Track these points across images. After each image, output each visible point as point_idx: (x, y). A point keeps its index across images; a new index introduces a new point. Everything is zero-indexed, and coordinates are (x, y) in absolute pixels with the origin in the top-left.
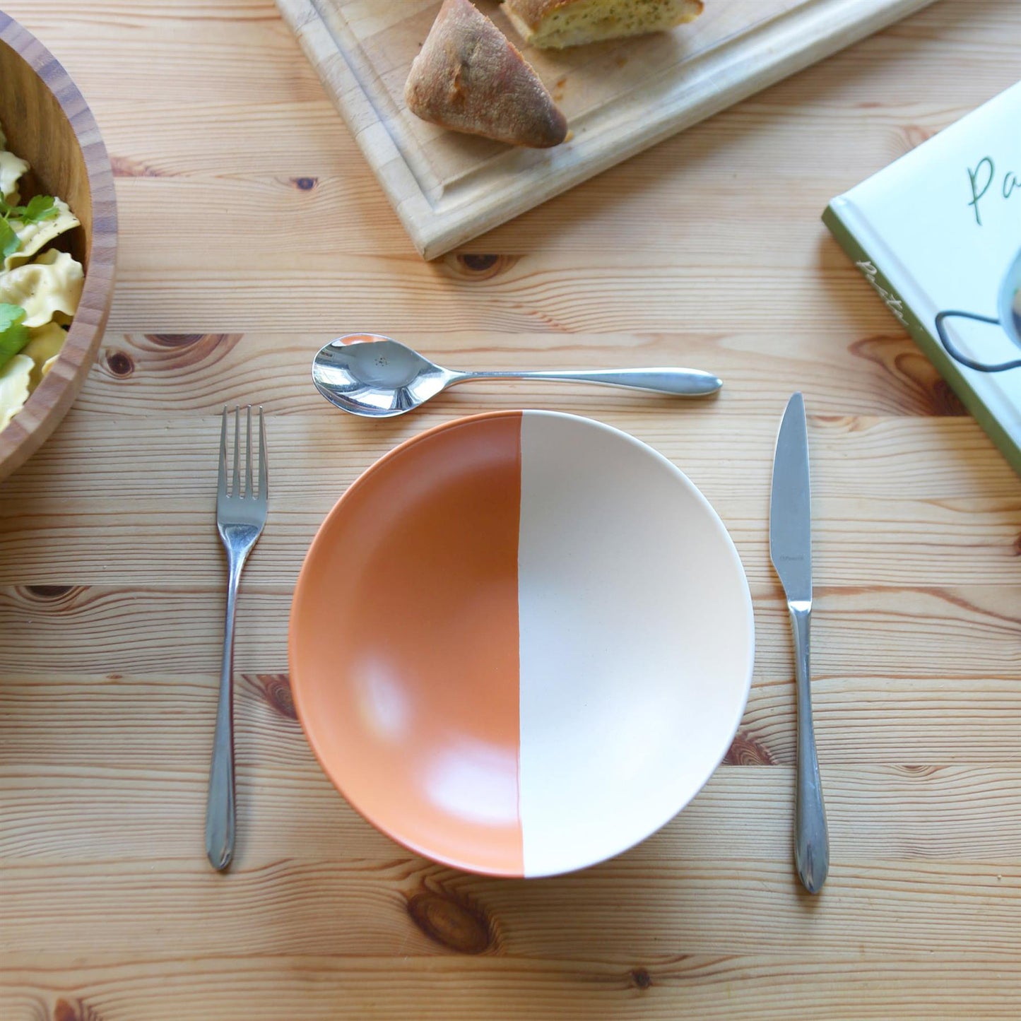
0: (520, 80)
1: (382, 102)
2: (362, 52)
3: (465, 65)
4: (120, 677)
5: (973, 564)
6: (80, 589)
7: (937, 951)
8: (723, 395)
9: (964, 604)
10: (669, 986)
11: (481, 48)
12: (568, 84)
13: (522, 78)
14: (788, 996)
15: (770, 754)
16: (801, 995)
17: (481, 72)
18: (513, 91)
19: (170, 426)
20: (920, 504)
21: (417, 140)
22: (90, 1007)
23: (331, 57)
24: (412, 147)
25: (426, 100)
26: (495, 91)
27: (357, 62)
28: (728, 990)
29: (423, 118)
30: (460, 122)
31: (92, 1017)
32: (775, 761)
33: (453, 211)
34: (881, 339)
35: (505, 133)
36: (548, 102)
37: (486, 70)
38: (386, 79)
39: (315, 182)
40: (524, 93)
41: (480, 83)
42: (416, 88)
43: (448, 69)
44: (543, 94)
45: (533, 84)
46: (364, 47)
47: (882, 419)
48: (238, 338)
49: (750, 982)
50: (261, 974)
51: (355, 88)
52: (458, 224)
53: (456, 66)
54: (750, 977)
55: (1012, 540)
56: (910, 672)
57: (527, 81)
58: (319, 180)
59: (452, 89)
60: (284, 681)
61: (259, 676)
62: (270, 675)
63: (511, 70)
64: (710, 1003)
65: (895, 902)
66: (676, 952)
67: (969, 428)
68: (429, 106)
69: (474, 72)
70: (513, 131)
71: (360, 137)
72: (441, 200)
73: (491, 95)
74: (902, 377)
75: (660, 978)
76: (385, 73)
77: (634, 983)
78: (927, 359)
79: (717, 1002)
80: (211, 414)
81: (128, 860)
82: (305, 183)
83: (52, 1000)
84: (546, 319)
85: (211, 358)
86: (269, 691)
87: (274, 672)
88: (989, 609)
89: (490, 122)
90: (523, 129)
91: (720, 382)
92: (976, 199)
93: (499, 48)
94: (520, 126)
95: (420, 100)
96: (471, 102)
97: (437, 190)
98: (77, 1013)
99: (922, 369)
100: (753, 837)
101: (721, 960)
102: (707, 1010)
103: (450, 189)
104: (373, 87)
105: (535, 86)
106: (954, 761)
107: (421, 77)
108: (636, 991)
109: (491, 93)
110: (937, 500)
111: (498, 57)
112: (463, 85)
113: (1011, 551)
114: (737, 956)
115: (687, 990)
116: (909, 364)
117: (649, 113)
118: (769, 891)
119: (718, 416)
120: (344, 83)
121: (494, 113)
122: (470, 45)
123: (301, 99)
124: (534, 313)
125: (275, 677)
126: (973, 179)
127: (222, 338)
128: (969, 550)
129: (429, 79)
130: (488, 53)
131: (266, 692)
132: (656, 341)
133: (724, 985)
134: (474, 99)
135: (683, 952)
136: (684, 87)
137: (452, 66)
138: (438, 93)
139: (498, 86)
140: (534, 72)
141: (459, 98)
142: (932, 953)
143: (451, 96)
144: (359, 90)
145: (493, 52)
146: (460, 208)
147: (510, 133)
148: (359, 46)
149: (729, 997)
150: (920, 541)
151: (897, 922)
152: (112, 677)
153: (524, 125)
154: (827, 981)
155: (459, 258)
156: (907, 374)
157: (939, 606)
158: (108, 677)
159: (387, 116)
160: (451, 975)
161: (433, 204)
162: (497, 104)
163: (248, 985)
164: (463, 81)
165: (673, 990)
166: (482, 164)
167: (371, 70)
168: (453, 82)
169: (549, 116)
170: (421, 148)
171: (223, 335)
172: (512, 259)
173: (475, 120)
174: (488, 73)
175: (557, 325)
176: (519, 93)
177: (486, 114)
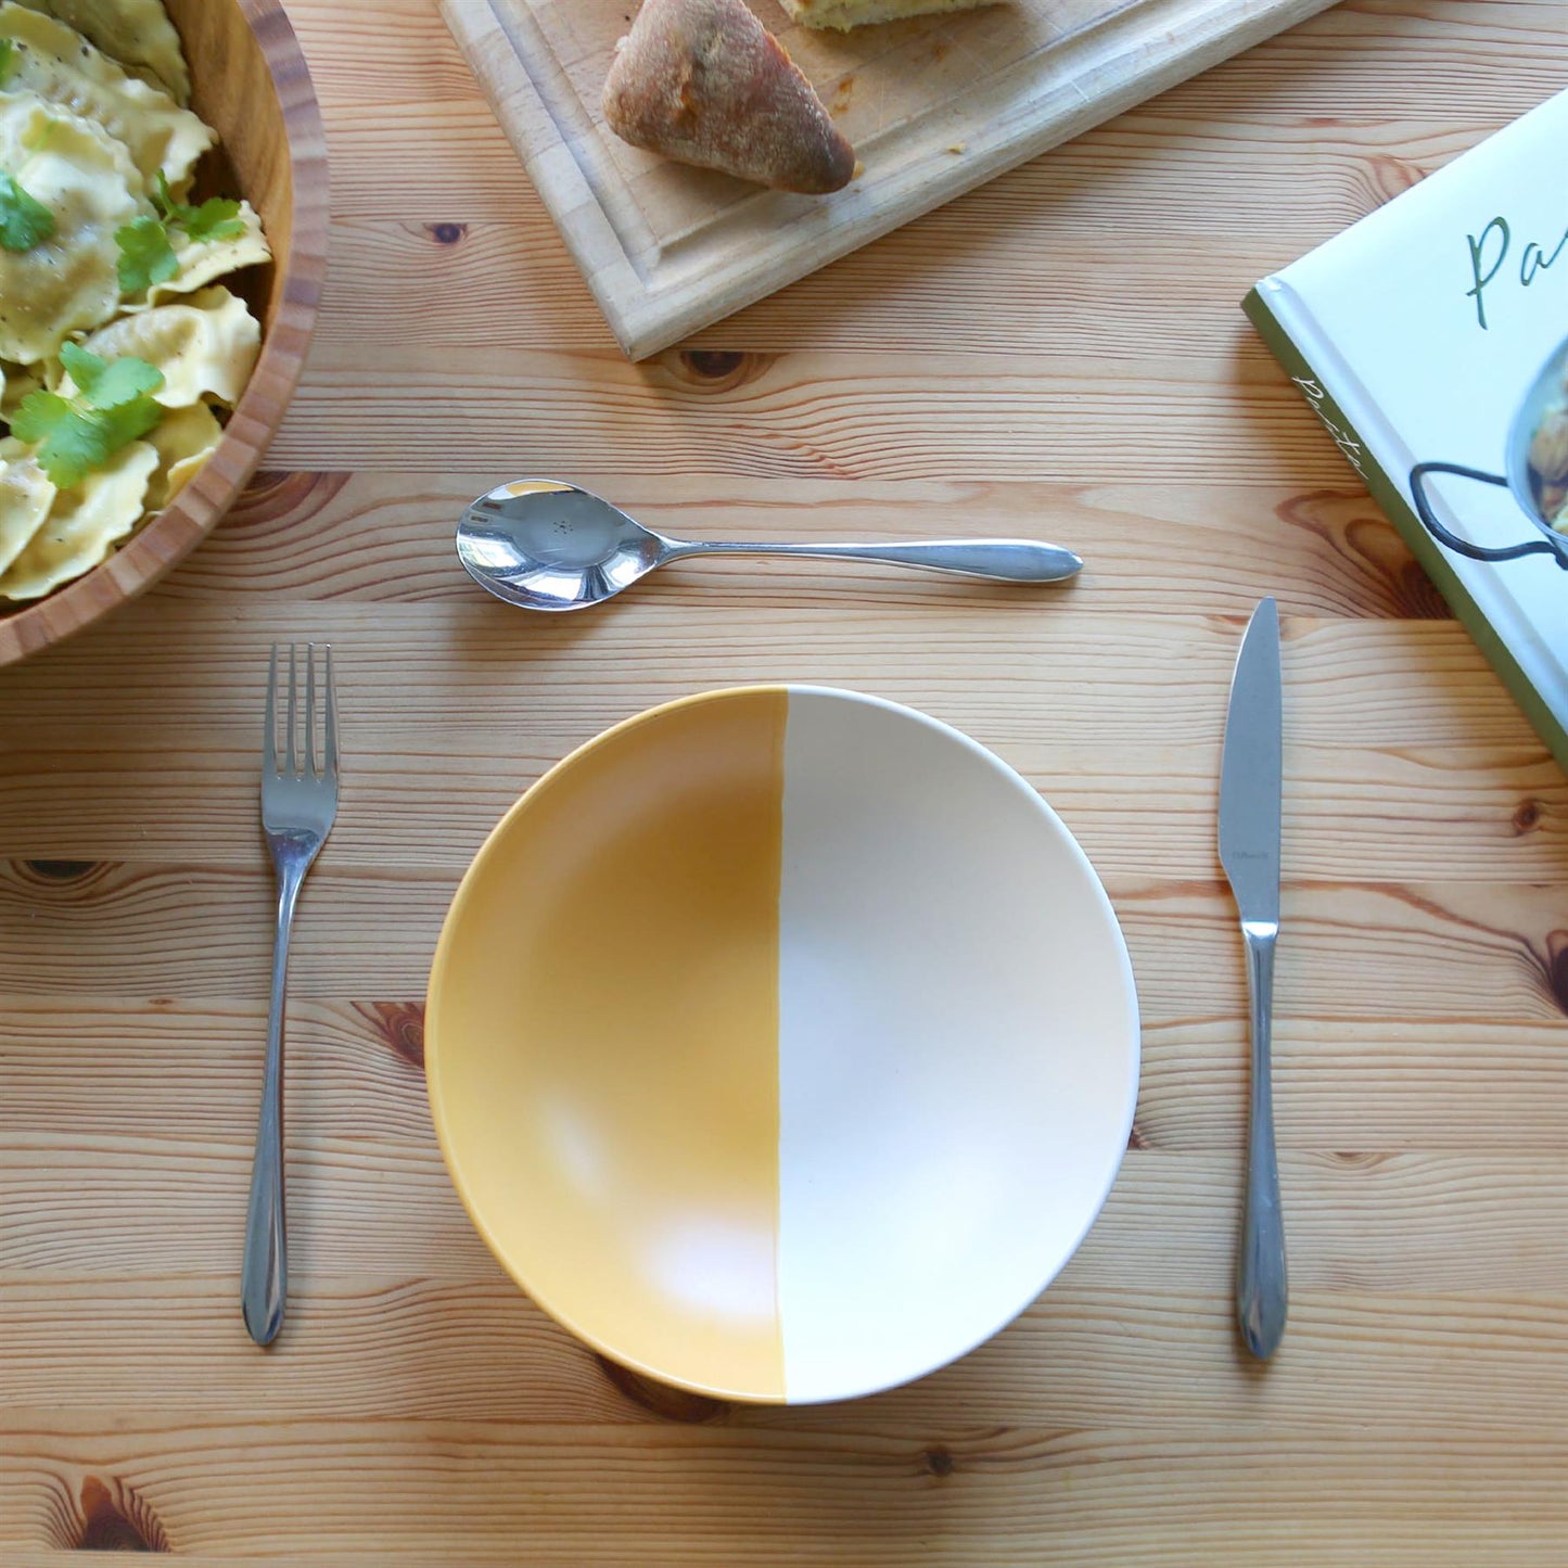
0: (784, 93)
1: (566, 109)
2: (537, 29)
3: (698, 66)
4: (170, 1002)
5: (1450, 848)
6: (108, 866)
7: (1373, 1424)
8: (1084, 580)
9: (1436, 909)
10: (980, 1472)
11: (723, 41)
12: (856, 86)
13: (786, 90)
14: (1151, 1488)
15: (1138, 1133)
16: (1171, 1487)
17: (724, 79)
18: (773, 109)
19: (241, 617)
20: (1374, 754)
21: (621, 174)
22: (131, 1490)
23: (489, 36)
24: (611, 182)
25: (637, 117)
26: (743, 108)
27: (529, 43)
28: (1066, 1478)
29: (631, 143)
30: (687, 151)
31: (137, 1502)
32: (1145, 1144)
33: (675, 289)
34: (1327, 496)
35: (758, 171)
36: (827, 127)
37: (730, 74)
38: (573, 74)
39: (462, 232)
40: (789, 113)
41: (722, 96)
42: (621, 97)
43: (671, 71)
44: (819, 114)
45: (803, 99)
46: (539, 21)
47: (1322, 621)
48: (343, 478)
49: (1098, 1468)
50: (382, 1447)
51: (525, 87)
52: (682, 310)
53: (683, 69)
54: (1097, 1461)
55: (1510, 812)
56: (1351, 1011)
57: (796, 95)
58: (470, 228)
59: (678, 103)
60: (416, 1013)
61: (376, 1005)
62: (393, 1003)
63: (770, 76)
64: (1038, 1497)
65: (1313, 1353)
66: (993, 1423)
67: (1454, 637)
68: (641, 125)
69: (712, 79)
70: (770, 169)
71: (531, 167)
72: (656, 269)
73: (738, 114)
74: (1357, 557)
75: (968, 1460)
76: (571, 64)
77: (928, 1468)
78: (1393, 529)
79: (1048, 1497)
80: (302, 599)
81: (184, 1276)
82: (447, 233)
83: (77, 1477)
84: (815, 456)
85: (302, 510)
86: (392, 1028)
87: (399, 999)
88: (1470, 916)
89: (736, 154)
90: (786, 168)
91: (1079, 560)
92: (1480, 284)
93: (753, 41)
94: (781, 162)
95: (627, 114)
96: (707, 123)
97: (651, 255)
98: (115, 1497)
99: (1386, 544)
100: (1109, 1257)
101: (1056, 1436)
102: (1033, 1508)
103: (670, 253)
104: (553, 85)
105: (807, 102)
106: (1410, 1146)
107: (629, 81)
108: (931, 1478)
109: (737, 111)
110: (1402, 748)
111: (749, 56)
112: (696, 97)
113: (1508, 828)
114: (1080, 1430)
115: (1006, 1478)
116: (1366, 535)
117: (981, 135)
118: (1130, 1336)
119: (1074, 614)
120: (509, 77)
121: (742, 142)
122: (707, 34)
123: (440, 96)
124: (798, 446)
125: (401, 1006)
126: (1476, 252)
127: (318, 478)
128: (1446, 827)
129: (641, 84)
130: (736, 46)
131: (386, 1028)
132: (983, 493)
133: (1061, 1471)
134: (709, 119)
135: (1001, 1424)
136: (1036, 94)
137: (677, 66)
138: (654, 108)
139: (749, 100)
140: (805, 79)
141: (689, 118)
142: (1366, 1429)
143: (676, 114)
144: (531, 91)
145: (742, 48)
146: (686, 283)
147: (766, 171)
148: (532, 19)
149: (1069, 1489)
150: (1371, 812)
151: (1315, 1382)
152: (156, 1002)
153: (788, 162)
154: (1210, 1467)
155: (682, 356)
156: (1361, 551)
157: (1399, 912)
158: (151, 1002)
159: (574, 133)
160: (660, 1453)
161: (644, 275)
162: (747, 129)
163: (362, 1462)
164: (695, 91)
165: (987, 1478)
166: (721, 214)
167: (550, 59)
168: (678, 91)
169: (827, 147)
170: (626, 185)
171: (320, 473)
172: (765, 360)
173: (711, 150)
174: (734, 81)
175: (831, 466)
176: (783, 112)
177: (728, 144)
